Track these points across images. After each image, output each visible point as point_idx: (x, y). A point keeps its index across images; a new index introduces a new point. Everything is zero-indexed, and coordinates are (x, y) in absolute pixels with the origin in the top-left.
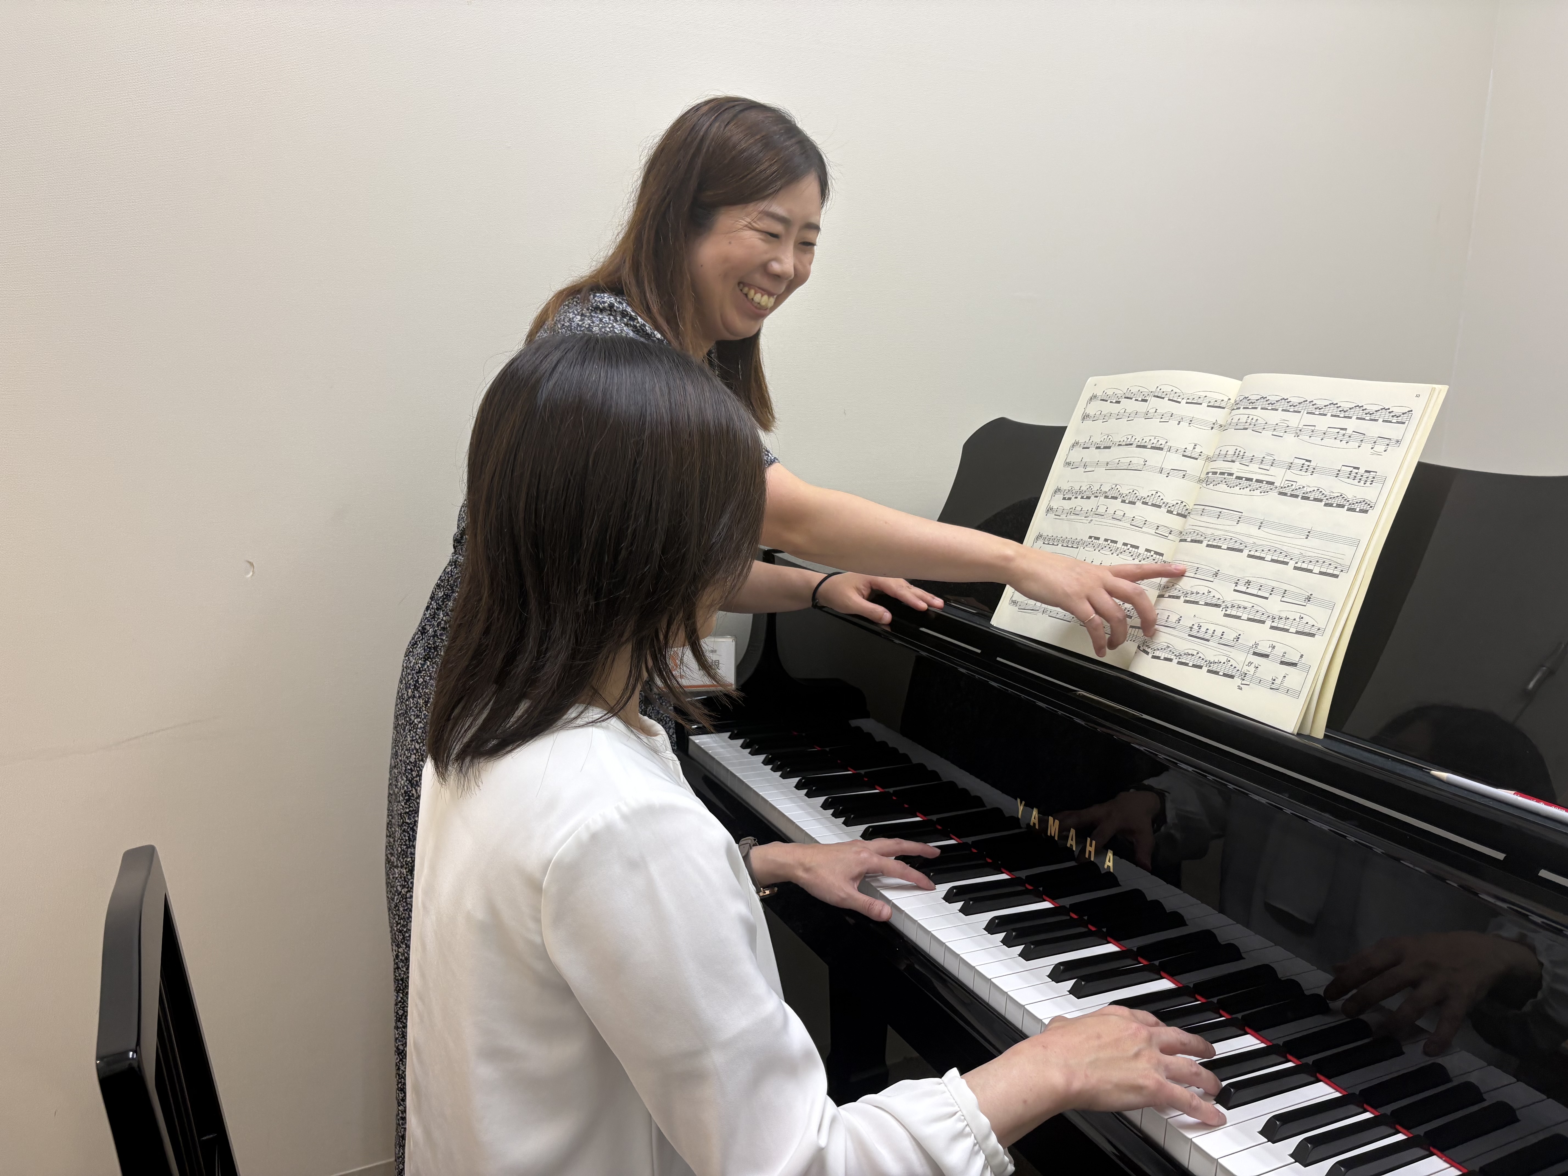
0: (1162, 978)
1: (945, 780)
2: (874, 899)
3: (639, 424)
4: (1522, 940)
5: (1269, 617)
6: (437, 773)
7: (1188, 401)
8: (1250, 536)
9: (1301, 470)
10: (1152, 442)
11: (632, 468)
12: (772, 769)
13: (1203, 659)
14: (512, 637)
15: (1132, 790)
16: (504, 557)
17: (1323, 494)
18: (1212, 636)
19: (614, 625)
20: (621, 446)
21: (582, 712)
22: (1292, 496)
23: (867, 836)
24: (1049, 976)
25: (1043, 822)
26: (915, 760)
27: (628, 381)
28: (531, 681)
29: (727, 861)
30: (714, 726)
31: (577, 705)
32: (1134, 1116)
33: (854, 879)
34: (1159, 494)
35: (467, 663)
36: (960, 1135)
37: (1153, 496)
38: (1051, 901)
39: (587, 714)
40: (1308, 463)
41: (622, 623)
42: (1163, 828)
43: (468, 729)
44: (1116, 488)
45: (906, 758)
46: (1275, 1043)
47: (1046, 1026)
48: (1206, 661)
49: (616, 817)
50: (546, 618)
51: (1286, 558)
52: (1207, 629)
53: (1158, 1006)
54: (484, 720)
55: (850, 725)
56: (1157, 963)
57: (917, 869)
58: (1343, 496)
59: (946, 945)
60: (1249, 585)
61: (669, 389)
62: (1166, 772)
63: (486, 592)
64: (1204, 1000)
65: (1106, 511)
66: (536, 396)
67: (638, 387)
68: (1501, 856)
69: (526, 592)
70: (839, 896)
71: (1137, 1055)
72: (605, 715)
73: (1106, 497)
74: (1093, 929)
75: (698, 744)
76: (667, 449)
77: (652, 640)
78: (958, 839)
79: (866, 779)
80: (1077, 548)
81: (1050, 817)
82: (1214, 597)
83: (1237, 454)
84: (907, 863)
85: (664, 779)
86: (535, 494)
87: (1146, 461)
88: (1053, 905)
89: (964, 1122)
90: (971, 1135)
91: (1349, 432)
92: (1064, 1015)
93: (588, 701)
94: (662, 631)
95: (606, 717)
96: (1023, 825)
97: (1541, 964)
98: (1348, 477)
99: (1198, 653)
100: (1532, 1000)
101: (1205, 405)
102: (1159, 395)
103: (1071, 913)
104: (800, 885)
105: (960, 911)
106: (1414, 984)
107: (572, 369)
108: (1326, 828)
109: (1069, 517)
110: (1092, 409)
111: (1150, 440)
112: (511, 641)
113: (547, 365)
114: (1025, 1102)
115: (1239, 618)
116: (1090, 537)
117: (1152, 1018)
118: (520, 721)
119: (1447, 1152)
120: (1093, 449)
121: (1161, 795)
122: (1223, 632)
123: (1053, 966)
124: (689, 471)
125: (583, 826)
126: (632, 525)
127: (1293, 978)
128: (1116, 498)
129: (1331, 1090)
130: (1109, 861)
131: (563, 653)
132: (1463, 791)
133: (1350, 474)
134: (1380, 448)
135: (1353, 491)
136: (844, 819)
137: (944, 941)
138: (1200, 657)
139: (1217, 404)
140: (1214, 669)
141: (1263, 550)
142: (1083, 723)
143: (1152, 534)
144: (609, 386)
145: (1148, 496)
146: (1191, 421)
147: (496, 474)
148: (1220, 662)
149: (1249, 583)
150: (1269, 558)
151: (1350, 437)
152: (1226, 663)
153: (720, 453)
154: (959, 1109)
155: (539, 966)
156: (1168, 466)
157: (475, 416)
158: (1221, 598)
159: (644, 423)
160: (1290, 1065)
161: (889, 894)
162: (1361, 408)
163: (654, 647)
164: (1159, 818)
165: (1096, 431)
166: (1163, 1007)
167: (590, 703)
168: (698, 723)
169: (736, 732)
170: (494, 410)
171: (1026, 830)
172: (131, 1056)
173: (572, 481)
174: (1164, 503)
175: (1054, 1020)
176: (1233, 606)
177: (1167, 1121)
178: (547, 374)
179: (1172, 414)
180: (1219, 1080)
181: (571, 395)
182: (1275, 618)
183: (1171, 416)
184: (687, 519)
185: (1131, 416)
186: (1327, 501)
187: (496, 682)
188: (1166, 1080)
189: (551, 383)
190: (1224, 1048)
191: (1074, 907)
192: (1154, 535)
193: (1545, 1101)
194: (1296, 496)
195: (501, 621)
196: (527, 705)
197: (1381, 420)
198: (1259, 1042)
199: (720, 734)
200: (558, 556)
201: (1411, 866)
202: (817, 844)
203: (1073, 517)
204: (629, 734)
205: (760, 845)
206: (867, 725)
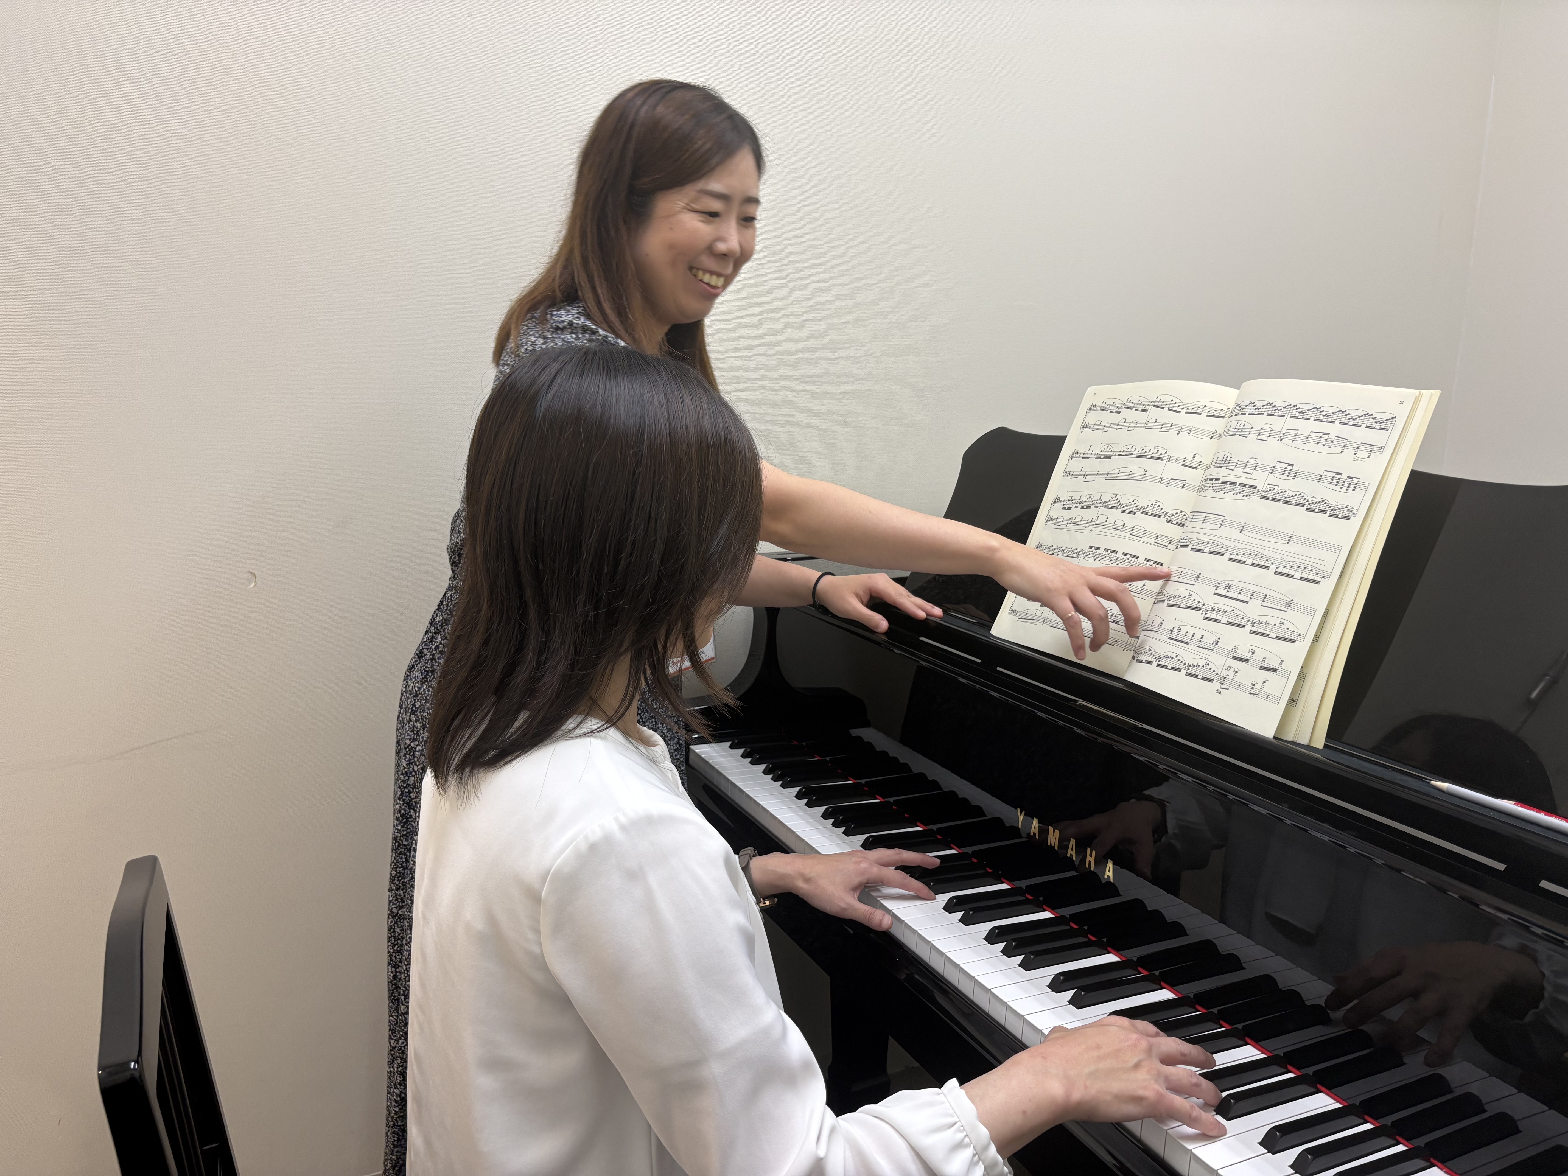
0: (1162, 988)
1: (946, 790)
2: (875, 909)
3: (638, 435)
4: (1523, 950)
5: (1249, 621)
6: (437, 784)
7: (1188, 411)
8: (1231, 540)
9: (1283, 474)
10: (1152, 452)
11: (631, 478)
12: (772, 779)
13: (1182, 662)
14: (511, 648)
15: (1133, 800)
16: (503, 569)
17: (1305, 499)
18: (1191, 639)
19: (612, 635)
20: (621, 457)
21: (581, 723)
22: (1274, 500)
23: (867, 846)
24: (1049, 986)
25: (1043, 832)
26: (916, 770)
27: (627, 393)
28: (530, 692)
29: (725, 872)
30: (712, 735)
31: (575, 716)
32: (1134, 1127)
33: (854, 889)
34: (1159, 504)
35: (466, 674)
36: (960, 1146)
37: (1153, 506)
38: (1051, 911)
39: (586, 724)
40: (1290, 468)
41: (621, 634)
42: (1163, 839)
43: (468, 740)
44: (1117, 497)
45: (906, 767)
46: (1275, 1054)
47: (1046, 1036)
48: (1185, 664)
49: (615, 827)
50: (546, 628)
51: (1266, 562)
52: (1187, 632)
53: (1159, 1016)
54: (483, 732)
55: (850, 734)
56: (1157, 973)
57: (917, 879)
58: (1326, 501)
59: (946, 956)
60: (1229, 588)
61: (667, 400)
62: (1165, 783)
63: (485, 603)
64: (1204, 1011)
65: (1106, 521)
66: (535, 408)
67: (636, 398)
68: (1501, 867)
69: (526, 602)
70: (839, 906)
71: (1137, 1066)
72: (603, 725)
73: (1107, 507)
74: (1093, 939)
75: (699, 753)
76: (666, 459)
77: (651, 650)
78: (958, 849)
79: (867, 789)
80: (1078, 557)
81: (1050, 827)
82: (1194, 600)
83: (1224, 459)
84: (907, 874)
85: (662, 789)
86: (535, 505)
87: (1146, 471)
88: (1053, 914)
89: (963, 1132)
90: (970, 1146)
91: (1332, 437)
92: (1064, 1026)
93: (586, 711)
94: (661, 642)
95: (604, 727)
96: (1024, 835)
97: (1543, 975)
98: (1331, 483)
99: (1177, 656)
100: (1533, 1010)
101: (1204, 414)
102: (1160, 405)
103: (1071, 923)
104: (800, 896)
105: (960, 921)
106: (1415, 994)
107: (570, 381)
108: (1326, 838)
109: (1070, 527)
110: (1092, 419)
111: (1150, 450)
112: (510, 652)
113: (545, 377)
114: (1024, 1112)
115: (1218, 621)
116: (1091, 547)
117: (1152, 1028)
118: (519, 732)
119: (1447, 1164)
120: (1093, 459)
121: (1161, 804)
122: (1203, 636)
123: (1053, 976)
124: (687, 482)
125: (581, 836)
126: (632, 536)
127: (1293, 988)
128: (1115, 508)
129: (1332, 1101)
130: (1109, 872)
131: (562, 663)
132: (1463, 801)
133: (1332, 480)
134: (1362, 454)
135: (1336, 497)
136: (844, 828)
137: (944, 951)
138: (1179, 660)
139: (1216, 414)
140: (1193, 672)
141: (1244, 554)
142: (1083, 733)
143: (1151, 544)
144: (608, 397)
145: (1148, 506)
146: (1190, 431)
147: (495, 485)
148: (1199, 666)
149: (1229, 586)
150: (1249, 562)
151: (1332, 442)
152: (1205, 667)
153: (718, 463)
154: (958, 1120)
155: (539, 977)
156: (1167, 476)
157: (474, 428)
158: (1201, 601)
159: (643, 435)
160: (1290, 1075)
161: (889, 904)
162: (1345, 413)
163: (652, 657)
164: (1160, 829)
165: (1096, 441)
166: (1163, 1018)
167: (588, 714)
168: (697, 733)
169: (736, 741)
170: (492, 423)
171: (1026, 839)
172: (132, 1067)
173: (571, 492)
174: (1164, 513)
175: (1054, 1030)
176: (1213, 610)
177: (1167, 1132)
178: (546, 386)
179: (1172, 424)
180: (1220, 1091)
181: (570, 407)
182: (1255, 623)
183: (1171, 426)
184: (685, 528)
185: (1131, 426)
186: (1309, 506)
187: (495, 693)
188: (1166, 1091)
189: (550, 395)
190: (1225, 1059)
191: (1074, 917)
192: (1153, 545)
193: (1546, 1112)
194: (1278, 500)
195: (500, 632)
196: (526, 715)
197: (1364, 426)
198: (1260, 1053)
199: (719, 744)
200: (557, 566)
201: (1412, 877)
202: (817, 855)
203: (1072, 527)
204: (627, 744)
205: (759, 856)
206: (868, 734)
